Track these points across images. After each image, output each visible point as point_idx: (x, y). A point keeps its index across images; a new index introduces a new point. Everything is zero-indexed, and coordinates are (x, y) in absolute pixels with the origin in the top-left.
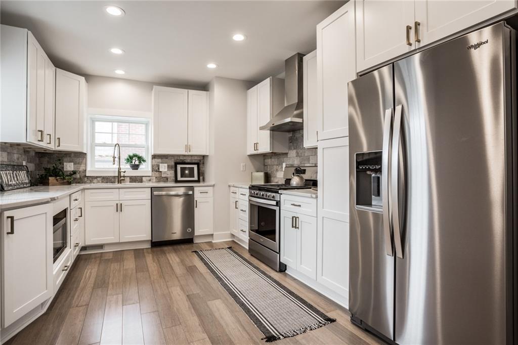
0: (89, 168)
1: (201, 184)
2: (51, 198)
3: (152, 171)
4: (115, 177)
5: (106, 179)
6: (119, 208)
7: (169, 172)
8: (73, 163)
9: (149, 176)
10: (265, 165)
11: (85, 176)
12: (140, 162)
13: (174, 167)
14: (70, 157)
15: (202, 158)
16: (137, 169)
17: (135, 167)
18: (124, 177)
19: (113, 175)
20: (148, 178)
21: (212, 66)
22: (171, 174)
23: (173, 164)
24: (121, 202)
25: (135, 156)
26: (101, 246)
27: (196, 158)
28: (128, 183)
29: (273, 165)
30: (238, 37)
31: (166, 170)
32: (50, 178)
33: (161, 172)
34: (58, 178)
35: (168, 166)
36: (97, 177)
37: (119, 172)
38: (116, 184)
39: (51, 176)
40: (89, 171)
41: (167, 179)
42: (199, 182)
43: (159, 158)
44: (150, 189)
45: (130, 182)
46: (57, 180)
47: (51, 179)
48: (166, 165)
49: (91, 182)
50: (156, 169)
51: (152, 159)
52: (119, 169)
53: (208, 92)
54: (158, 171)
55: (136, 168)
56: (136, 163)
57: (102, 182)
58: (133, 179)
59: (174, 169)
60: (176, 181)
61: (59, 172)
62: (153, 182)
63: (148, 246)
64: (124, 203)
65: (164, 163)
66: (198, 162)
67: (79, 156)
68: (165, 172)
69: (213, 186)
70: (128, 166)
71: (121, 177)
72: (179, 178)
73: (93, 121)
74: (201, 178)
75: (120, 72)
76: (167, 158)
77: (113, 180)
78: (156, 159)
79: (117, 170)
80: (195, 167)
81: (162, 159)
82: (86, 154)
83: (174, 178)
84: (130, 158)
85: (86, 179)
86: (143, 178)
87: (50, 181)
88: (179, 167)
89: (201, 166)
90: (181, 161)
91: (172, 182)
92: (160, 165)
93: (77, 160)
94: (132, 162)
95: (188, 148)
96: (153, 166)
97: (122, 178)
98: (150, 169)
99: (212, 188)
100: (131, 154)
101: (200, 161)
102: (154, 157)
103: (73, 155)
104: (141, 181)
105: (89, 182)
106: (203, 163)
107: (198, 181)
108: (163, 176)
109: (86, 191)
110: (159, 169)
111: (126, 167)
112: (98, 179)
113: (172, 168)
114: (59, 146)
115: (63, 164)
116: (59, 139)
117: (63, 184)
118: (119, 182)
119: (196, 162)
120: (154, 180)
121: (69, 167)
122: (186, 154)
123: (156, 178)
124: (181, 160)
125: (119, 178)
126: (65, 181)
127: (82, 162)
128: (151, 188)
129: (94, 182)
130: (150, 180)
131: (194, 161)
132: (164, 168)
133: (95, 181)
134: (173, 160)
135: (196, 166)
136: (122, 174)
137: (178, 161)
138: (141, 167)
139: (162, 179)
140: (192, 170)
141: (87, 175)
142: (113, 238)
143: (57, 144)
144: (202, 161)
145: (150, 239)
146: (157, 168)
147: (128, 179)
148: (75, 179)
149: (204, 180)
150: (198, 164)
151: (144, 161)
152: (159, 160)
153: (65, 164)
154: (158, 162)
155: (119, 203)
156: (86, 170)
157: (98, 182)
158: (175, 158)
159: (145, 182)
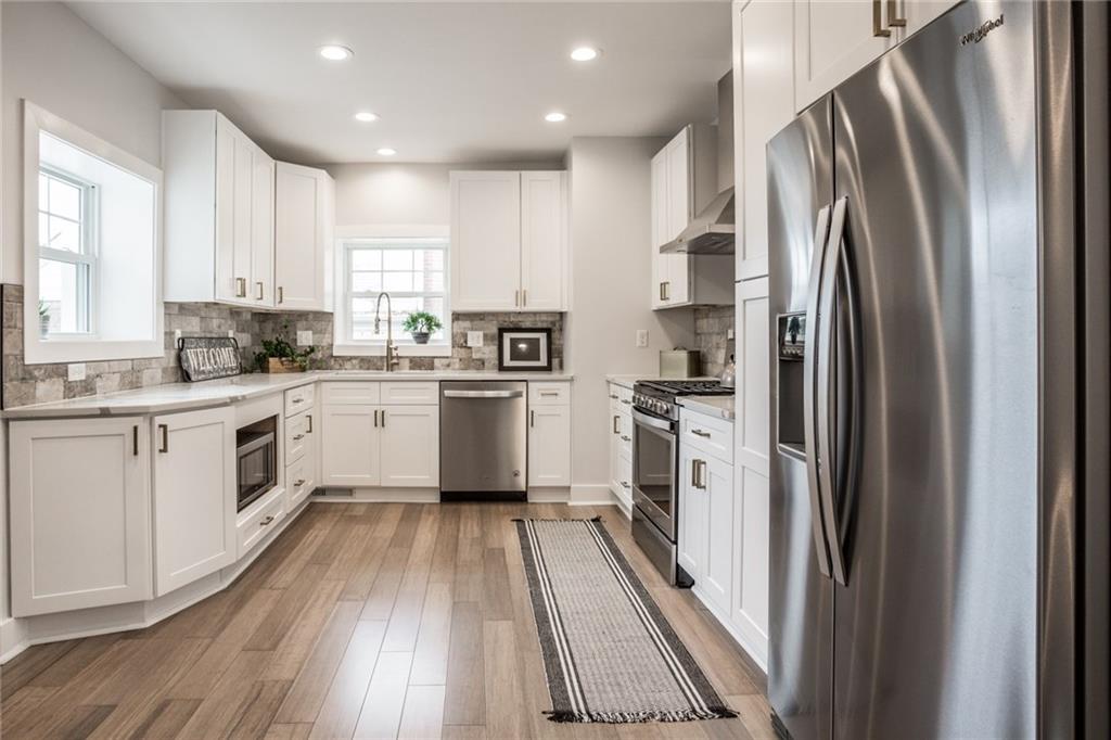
0: (338, 341)
1: (555, 375)
2: (230, 398)
3: (453, 347)
4: (382, 357)
5: (367, 363)
6: (380, 419)
7: (487, 349)
8: (310, 332)
9: (447, 357)
10: (697, 334)
11: (332, 356)
12: (430, 328)
13: (497, 337)
14: (306, 320)
15: (558, 318)
16: (425, 342)
17: (422, 338)
18: (398, 357)
19: (378, 354)
20: (445, 361)
21: (556, 117)
22: (490, 352)
23: (494, 330)
24: (383, 408)
25: (422, 315)
26: (349, 491)
27: (544, 318)
28: (408, 371)
29: (710, 334)
30: (583, 54)
31: (481, 344)
32: (271, 359)
33: (470, 348)
34: (284, 359)
35: (485, 336)
36: (351, 358)
37: (389, 350)
38: (385, 371)
39: (273, 356)
40: (337, 346)
41: (483, 364)
42: (551, 370)
43: (466, 320)
44: (438, 384)
45: (411, 368)
46: (282, 363)
47: (273, 361)
48: (481, 333)
49: (341, 367)
50: (460, 342)
51: (453, 321)
52: (390, 342)
53: (565, 172)
54: (465, 346)
55: (422, 340)
56: (423, 331)
57: (361, 368)
58: (418, 363)
59: (497, 342)
60: (502, 368)
61: (285, 348)
62: (454, 369)
63: (435, 499)
64: (389, 411)
65: (476, 330)
66: (550, 326)
67: (320, 319)
68: (479, 349)
69: (571, 380)
70: (409, 336)
71: (392, 358)
72: (507, 362)
73: (348, 250)
74: (555, 362)
75: (386, 152)
76: (481, 320)
77: (379, 363)
78: (460, 322)
79: (386, 345)
80: (542, 337)
81: (472, 321)
82: (332, 314)
83: (497, 362)
84: (414, 320)
85: (332, 362)
86: (436, 361)
87: (271, 366)
88: (507, 337)
89: (555, 335)
90: (511, 326)
91: (493, 369)
92: (470, 333)
93: (319, 326)
94: (416, 328)
95: (521, 296)
96: (454, 336)
97: (395, 361)
98: (449, 343)
99: (568, 384)
100: (415, 314)
101: (553, 323)
102: (457, 317)
103: (311, 317)
104: (431, 367)
105: (337, 367)
106: (561, 330)
107: (548, 368)
108: (474, 356)
109: (324, 384)
110: (466, 342)
111: (403, 339)
112: (354, 361)
113: (492, 338)
114: (281, 302)
115: (296, 334)
116: (281, 288)
117: (292, 370)
118: (391, 367)
119: (545, 326)
120: (457, 366)
121: (305, 338)
122: (518, 309)
123: (460, 360)
124: (510, 322)
125: (390, 361)
126: (295, 365)
127: (325, 329)
128: (441, 381)
129: (346, 367)
130: (448, 365)
131: (539, 325)
132: (476, 339)
133: (348, 365)
134: (495, 322)
135: (545, 334)
136: (394, 353)
138: (433, 337)
139: (472, 364)
140: (534, 344)
141: (334, 354)
142: (368, 476)
143: (278, 300)
144: (557, 325)
145: (437, 485)
146: (462, 341)
147: (407, 361)
148: (313, 361)
149: (561, 366)
150: (548, 331)
151: (438, 325)
152: (467, 324)
153: (299, 333)
154: (465, 328)
155: (380, 409)
156: (332, 345)
157: (353, 368)
158: (501, 319)
159: (439, 369)
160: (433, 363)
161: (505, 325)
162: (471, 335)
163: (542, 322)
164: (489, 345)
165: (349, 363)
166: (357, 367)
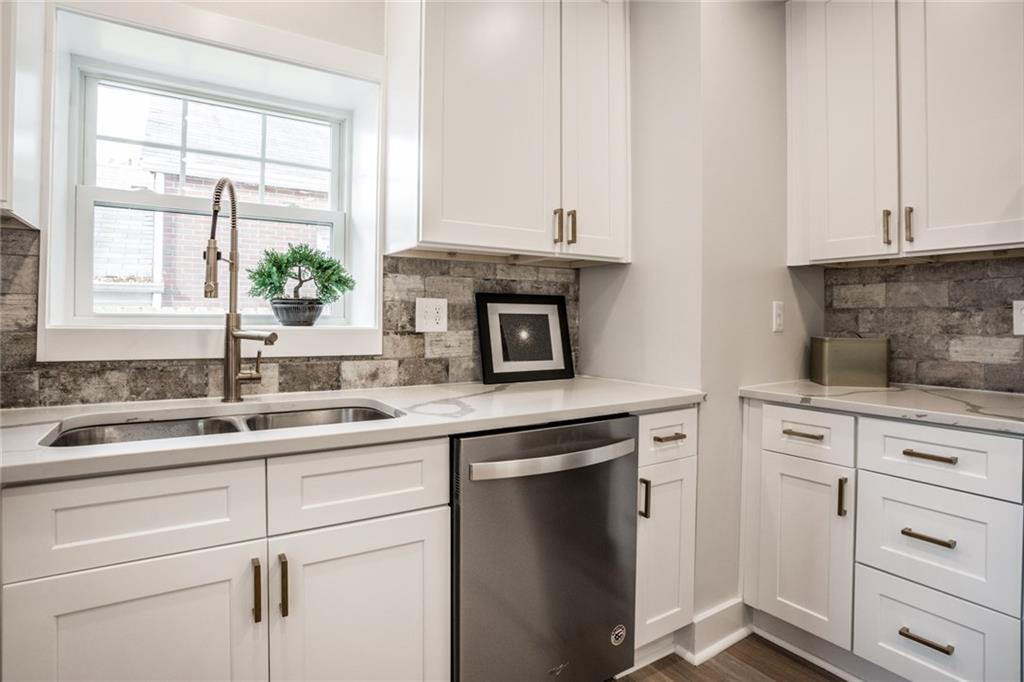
0: (55, 315)
3: (385, 333)
4: (202, 364)
5: (155, 378)
7: (453, 338)
9: (372, 358)
11: (32, 363)
12: (325, 289)
13: (473, 312)
15: (572, 278)
16: (309, 323)
17: (301, 312)
18: (255, 362)
19: (193, 353)
20: (366, 367)
22: (460, 345)
23: (468, 298)
24: (279, 546)
25: (302, 257)
27: (551, 276)
31: (442, 326)
33: (421, 335)
35: (451, 308)
36: (101, 368)
37: (232, 339)
40: (55, 332)
41: (447, 369)
42: (572, 377)
43: (413, 272)
45: (282, 389)
48: (443, 303)
49: (67, 396)
50: (400, 323)
51: (385, 275)
52: (233, 320)
54: (410, 331)
55: (303, 316)
56: (302, 295)
57: (135, 394)
58: (300, 373)
59: (472, 322)
60: (488, 376)
62: (385, 385)
64: (298, 550)
65: (433, 295)
66: (561, 292)
68: (438, 338)
69: (697, 403)
71: (240, 364)
72: (501, 366)
76: (443, 274)
77: (194, 380)
78: (401, 277)
79: (223, 327)
80: (552, 314)
81: (425, 274)
82: (39, 231)
83: (476, 365)
84: (275, 271)
85: (35, 380)
86: (346, 366)
88: (496, 311)
89: (570, 309)
90: (498, 289)
91: (468, 379)
92: (419, 302)
94: (280, 289)
96: (387, 308)
97: (247, 371)
98: (375, 322)
100: (283, 251)
101: (565, 287)
102: (393, 265)
104: (335, 382)
105: (56, 395)
106: (577, 300)
107: (568, 372)
108: (429, 355)
110: (412, 321)
111: (258, 312)
112: (113, 377)
113: (463, 315)
118: (234, 387)
119: (552, 292)
120: (393, 377)
123: (400, 362)
124: (499, 282)
125: (232, 372)
128: (455, 440)
129: (84, 393)
130: (374, 376)
131: (544, 290)
132: (433, 316)
133: (93, 386)
134: (469, 281)
135: (555, 308)
136: (248, 349)
137: (488, 285)
138: (326, 310)
139: (425, 370)
140: (539, 324)
141: (40, 358)
144: (571, 289)
146: (405, 319)
147: (271, 374)
150: (559, 301)
151: (344, 283)
152: (415, 281)
154: (409, 290)
155: (267, 553)
156: (34, 328)
157: (112, 394)
158: (480, 273)
159: (351, 385)
160: (338, 371)
161: (488, 287)
162: (423, 305)
163: (549, 284)
164: (457, 329)
165: (95, 380)
166: (126, 393)
